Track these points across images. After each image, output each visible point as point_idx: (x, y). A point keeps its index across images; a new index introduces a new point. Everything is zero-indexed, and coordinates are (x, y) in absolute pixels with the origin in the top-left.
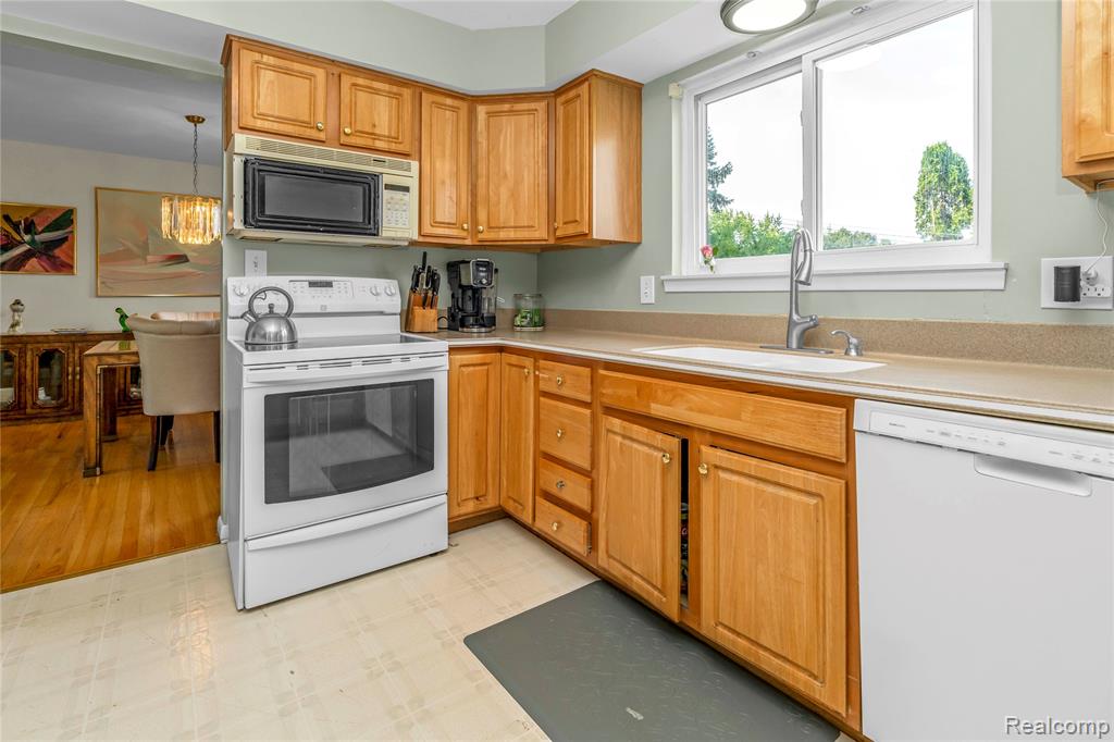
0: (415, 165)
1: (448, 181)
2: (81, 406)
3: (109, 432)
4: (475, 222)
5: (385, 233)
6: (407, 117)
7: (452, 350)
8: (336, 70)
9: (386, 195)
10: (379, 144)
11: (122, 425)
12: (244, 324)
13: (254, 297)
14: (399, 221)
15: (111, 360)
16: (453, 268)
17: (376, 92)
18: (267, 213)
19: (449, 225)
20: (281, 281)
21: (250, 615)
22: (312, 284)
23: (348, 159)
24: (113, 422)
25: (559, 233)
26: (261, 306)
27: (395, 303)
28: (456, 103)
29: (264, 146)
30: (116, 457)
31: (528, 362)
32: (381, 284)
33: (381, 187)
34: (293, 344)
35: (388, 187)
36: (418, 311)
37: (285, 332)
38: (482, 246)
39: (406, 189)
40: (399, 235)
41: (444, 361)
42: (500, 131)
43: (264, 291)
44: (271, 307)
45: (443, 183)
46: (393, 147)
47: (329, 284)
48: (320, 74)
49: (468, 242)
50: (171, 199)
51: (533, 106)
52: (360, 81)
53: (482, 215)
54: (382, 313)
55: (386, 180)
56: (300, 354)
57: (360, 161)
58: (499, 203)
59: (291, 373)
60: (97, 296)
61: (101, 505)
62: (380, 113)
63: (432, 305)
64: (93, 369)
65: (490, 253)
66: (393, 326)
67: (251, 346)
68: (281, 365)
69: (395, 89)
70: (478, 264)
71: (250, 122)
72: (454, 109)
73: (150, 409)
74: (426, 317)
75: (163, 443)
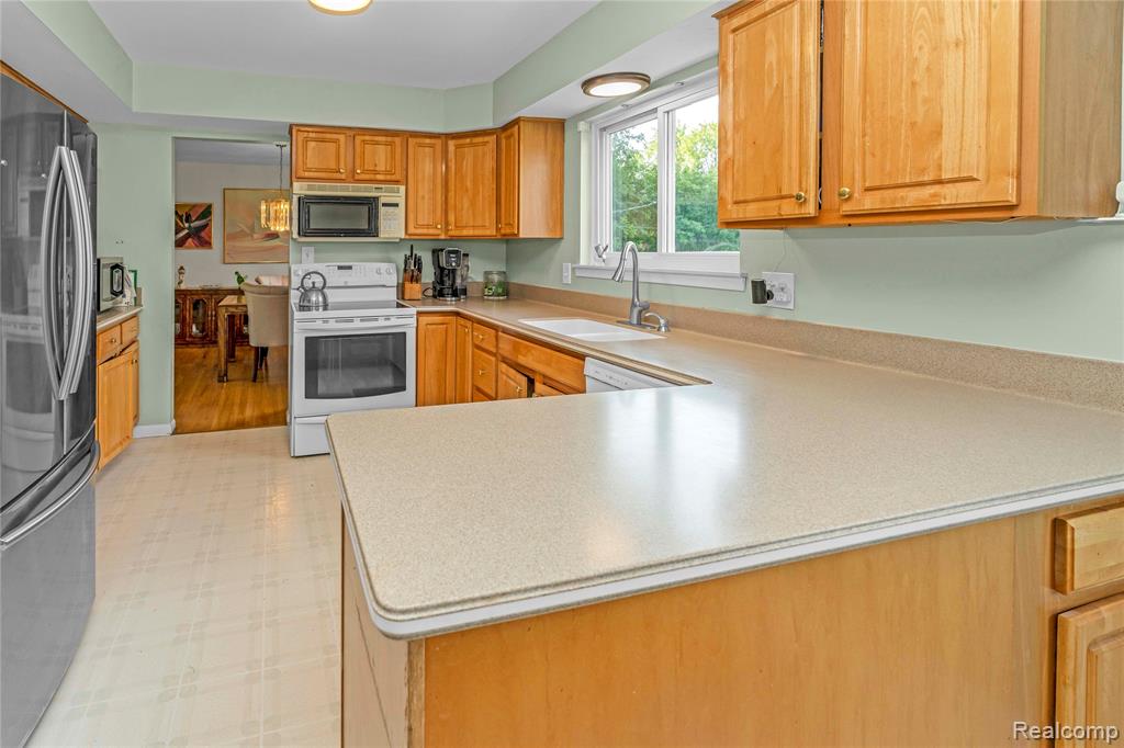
0: (403, 188)
1: (427, 197)
2: (216, 337)
3: (231, 355)
4: (447, 224)
5: (382, 235)
6: (398, 157)
7: (419, 313)
8: (352, 133)
9: (382, 210)
10: (379, 177)
11: (238, 353)
12: (298, 294)
13: (304, 278)
14: (392, 225)
15: (234, 310)
16: (436, 253)
17: (377, 143)
18: (311, 227)
19: (428, 226)
20: (320, 267)
21: (296, 460)
22: (340, 268)
23: (358, 190)
24: (234, 351)
25: (503, 231)
26: (308, 284)
27: (393, 280)
28: (433, 141)
29: (310, 188)
30: (234, 372)
31: (469, 324)
32: (384, 266)
33: (380, 205)
34: (326, 307)
35: (384, 205)
36: (408, 285)
37: (321, 299)
38: (452, 239)
39: (397, 205)
40: (392, 236)
41: (413, 321)
42: (463, 159)
43: (309, 274)
44: (314, 283)
45: (423, 197)
46: (389, 177)
47: (350, 268)
48: (342, 138)
49: (443, 237)
50: (266, 201)
51: (486, 139)
52: (367, 138)
53: (452, 218)
54: (384, 286)
55: (383, 200)
56: (330, 314)
57: (366, 190)
58: (462, 209)
59: (319, 324)
60: (224, 263)
61: (227, 399)
62: (380, 157)
63: (417, 280)
64: (223, 314)
65: (458, 243)
66: (392, 295)
67: (302, 308)
68: (313, 320)
69: (389, 139)
70: (450, 252)
71: (302, 174)
72: (432, 146)
73: (253, 343)
74: (414, 290)
75: (261, 365)
